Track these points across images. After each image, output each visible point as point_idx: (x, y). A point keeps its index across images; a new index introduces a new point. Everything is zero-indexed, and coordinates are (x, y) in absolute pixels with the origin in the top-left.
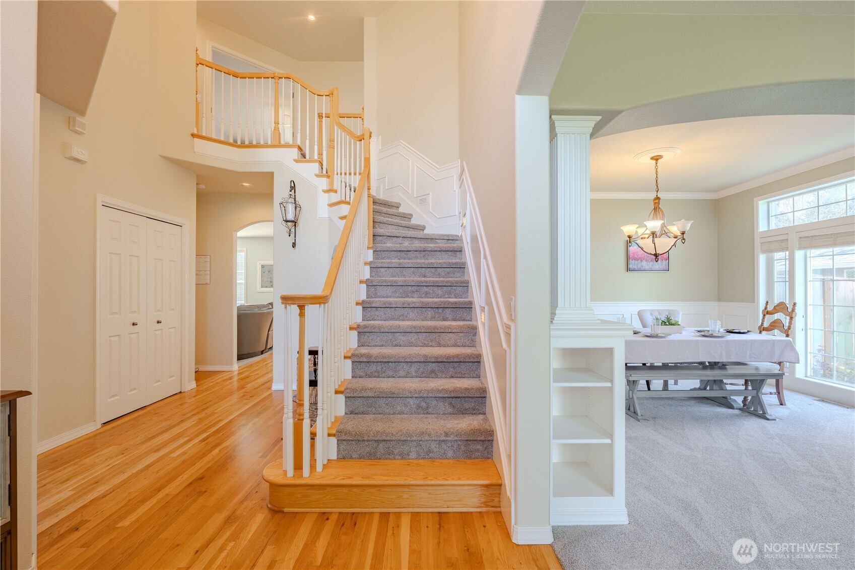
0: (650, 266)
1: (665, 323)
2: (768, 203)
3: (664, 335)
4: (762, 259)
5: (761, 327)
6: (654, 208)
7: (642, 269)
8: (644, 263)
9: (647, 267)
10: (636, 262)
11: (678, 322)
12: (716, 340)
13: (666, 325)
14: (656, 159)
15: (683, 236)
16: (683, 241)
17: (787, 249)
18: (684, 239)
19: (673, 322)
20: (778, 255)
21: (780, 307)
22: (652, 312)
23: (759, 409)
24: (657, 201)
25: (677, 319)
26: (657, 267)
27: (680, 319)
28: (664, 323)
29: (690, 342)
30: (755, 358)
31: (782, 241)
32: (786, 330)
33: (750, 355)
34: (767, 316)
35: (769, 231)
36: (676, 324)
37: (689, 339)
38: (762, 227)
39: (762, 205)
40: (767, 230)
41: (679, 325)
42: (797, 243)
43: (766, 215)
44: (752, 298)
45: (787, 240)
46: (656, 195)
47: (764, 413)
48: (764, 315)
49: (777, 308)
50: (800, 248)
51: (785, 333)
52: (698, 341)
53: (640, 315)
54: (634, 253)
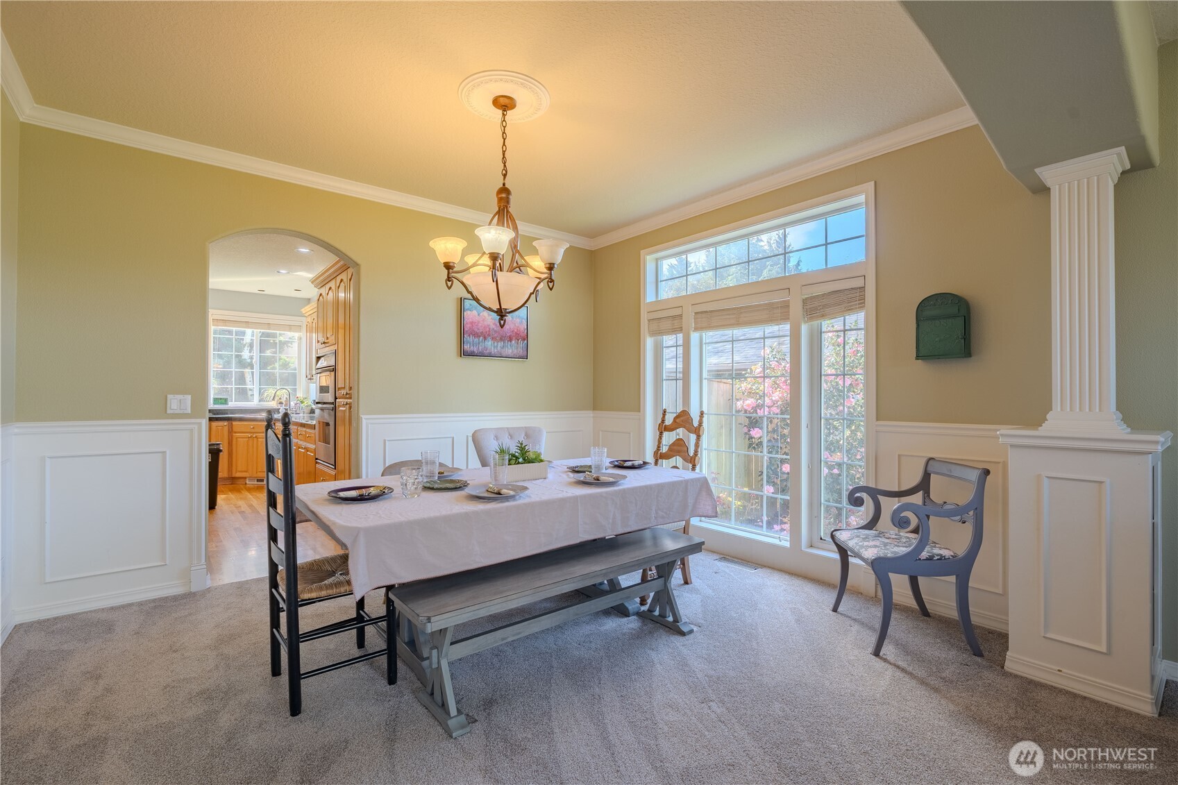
0: (499, 348)
1: (517, 458)
2: (657, 260)
3: (512, 493)
4: (649, 343)
5: (657, 453)
6: (497, 209)
7: (486, 352)
8: (489, 343)
9: (493, 351)
10: (476, 340)
11: (539, 455)
12: (606, 493)
13: (519, 463)
14: (504, 104)
15: (551, 274)
16: (551, 285)
17: (680, 329)
18: (552, 281)
19: (531, 456)
20: (669, 340)
21: (682, 418)
22: (497, 433)
23: (668, 612)
24: (504, 195)
25: (537, 449)
26: (510, 351)
27: (543, 447)
28: (514, 460)
29: (563, 501)
30: (663, 517)
31: (674, 317)
32: (691, 457)
33: (657, 513)
34: (666, 434)
35: (657, 302)
36: (537, 460)
37: (560, 496)
38: (650, 297)
39: (649, 260)
40: (654, 300)
41: (542, 461)
42: (693, 320)
43: (654, 280)
44: (636, 405)
45: (681, 316)
46: (502, 182)
47: (676, 620)
48: (661, 433)
49: (678, 420)
50: (696, 329)
51: (691, 462)
52: (575, 499)
53: (476, 439)
54: (472, 323)
